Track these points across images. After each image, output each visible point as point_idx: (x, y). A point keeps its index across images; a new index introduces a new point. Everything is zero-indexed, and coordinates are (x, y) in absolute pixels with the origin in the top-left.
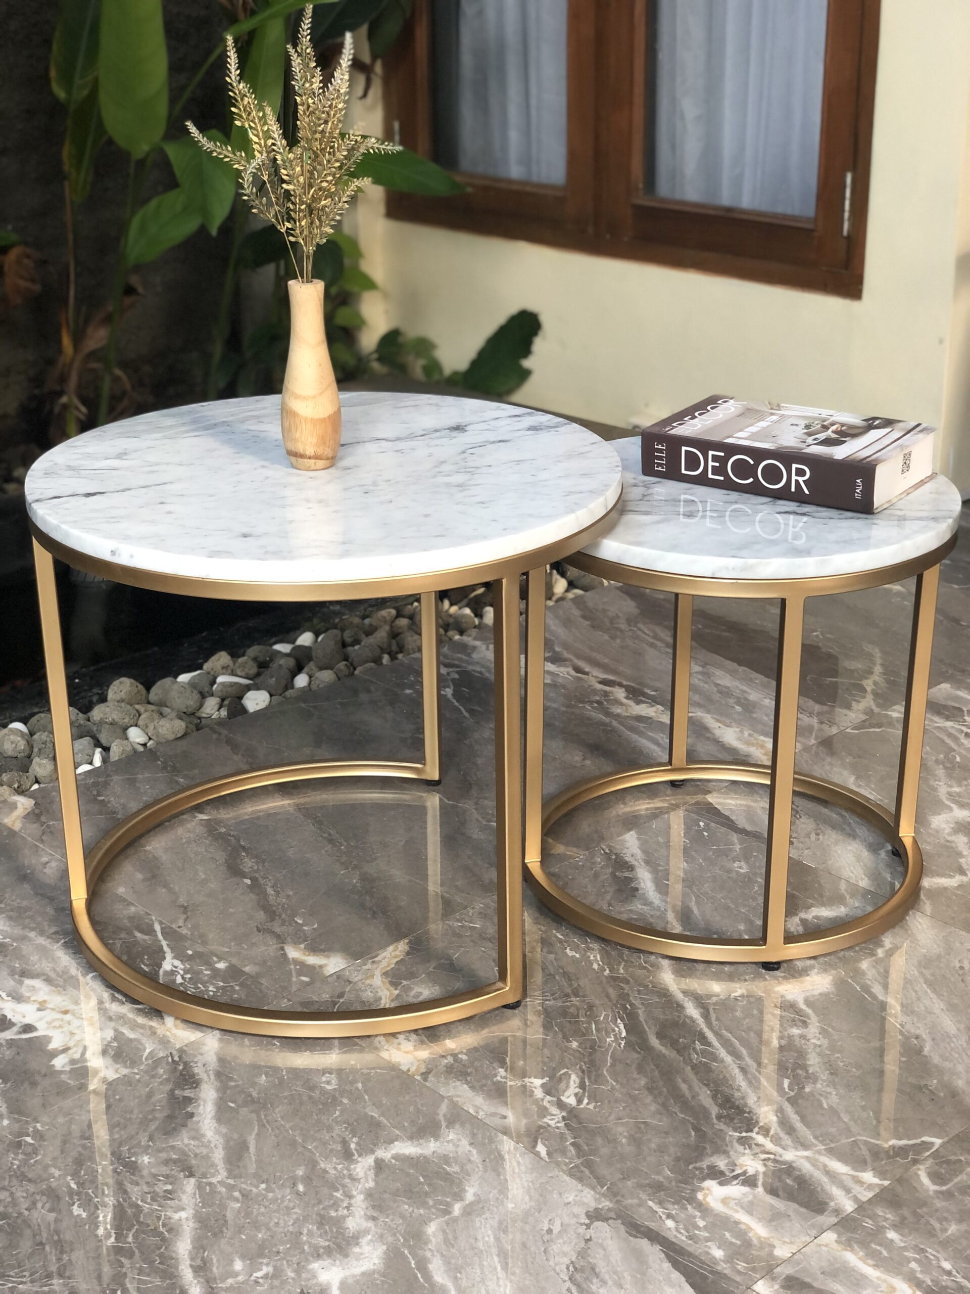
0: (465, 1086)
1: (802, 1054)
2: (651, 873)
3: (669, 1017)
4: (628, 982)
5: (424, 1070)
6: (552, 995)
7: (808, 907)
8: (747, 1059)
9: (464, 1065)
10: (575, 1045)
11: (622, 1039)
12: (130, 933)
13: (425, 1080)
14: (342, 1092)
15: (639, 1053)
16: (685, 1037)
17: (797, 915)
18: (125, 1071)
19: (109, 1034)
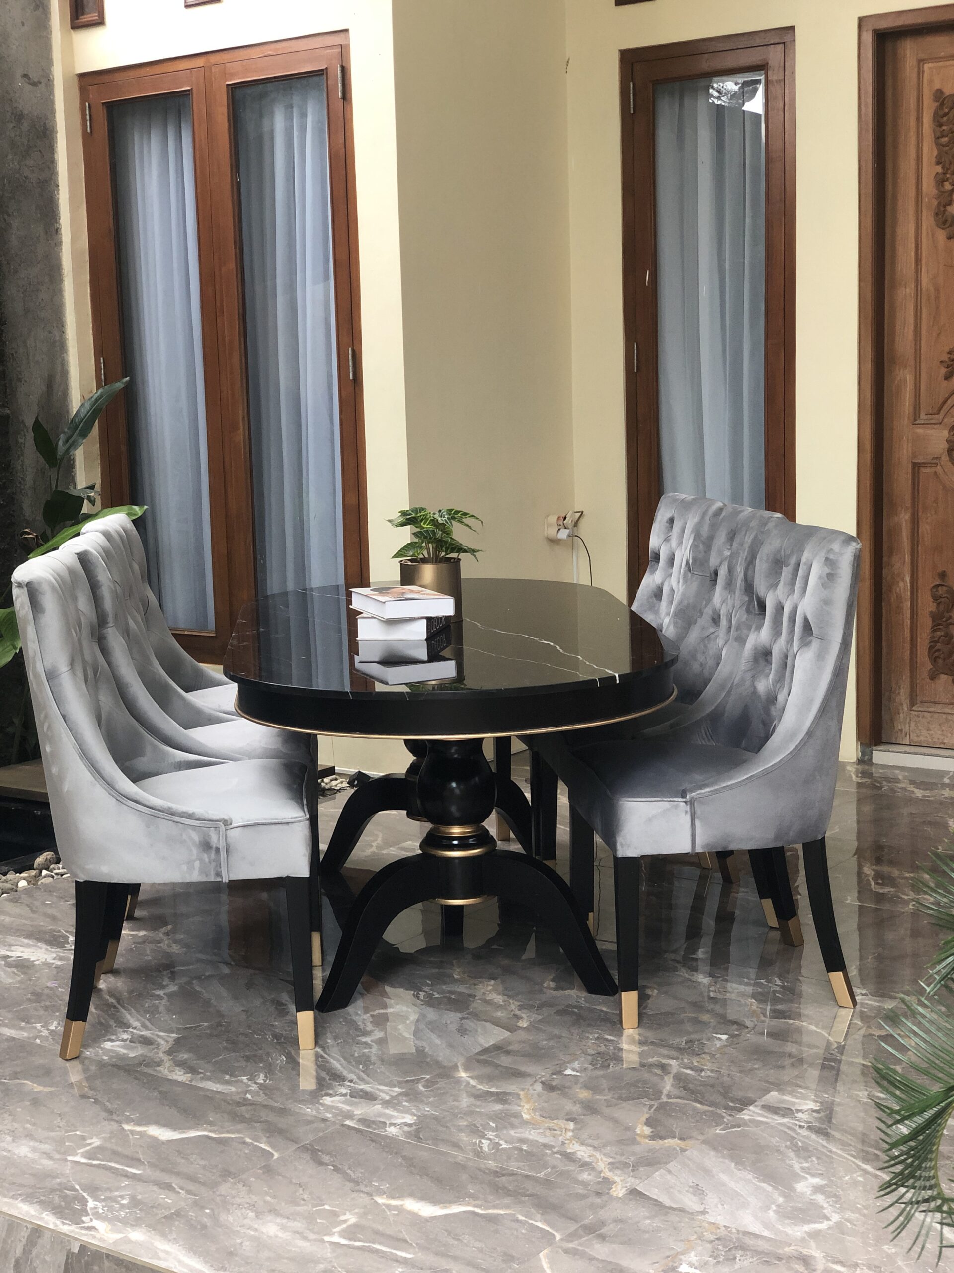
10: (261, 1065)
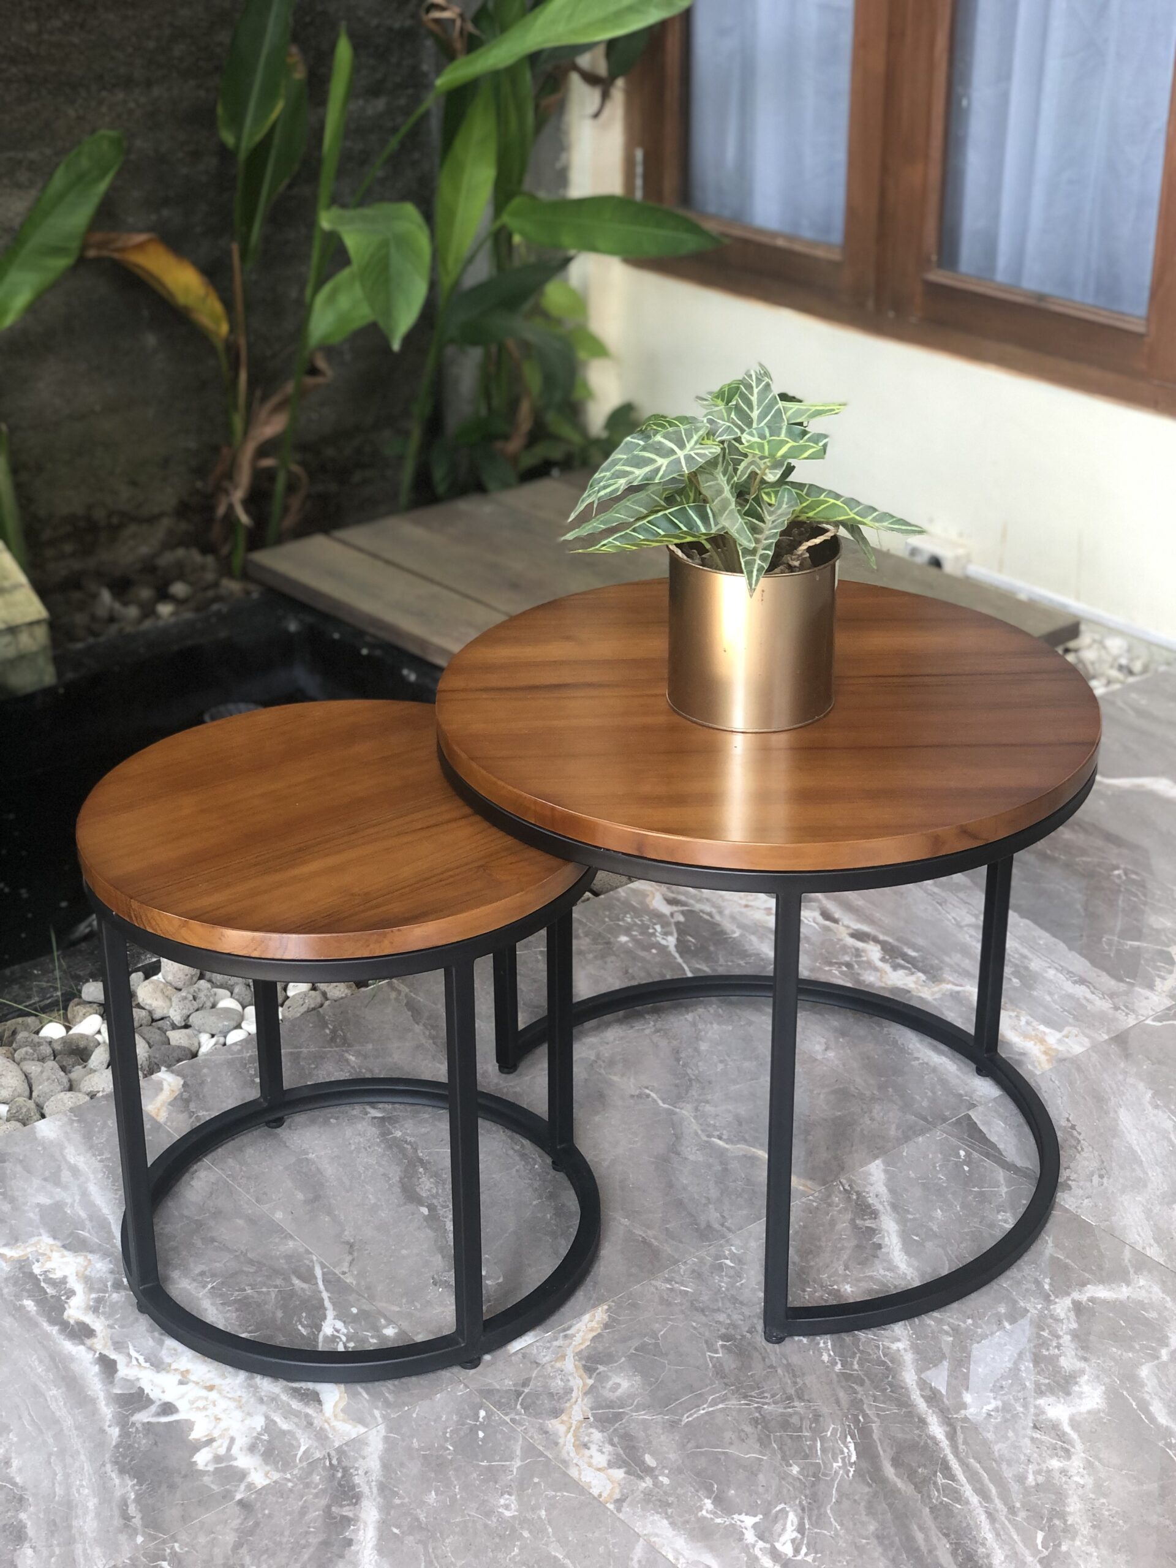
0: (665, 1522)
1: (1060, 1496)
2: (897, 1223)
3: (908, 1437)
4: (862, 1384)
5: (617, 1496)
6: (773, 1396)
7: (1083, 1284)
8: (997, 1501)
9: (665, 1493)
10: (795, 1469)
11: (851, 1465)
12: (287, 1279)
13: (619, 1510)
14: (524, 1521)
15: (870, 1486)
16: (925, 1466)
17: (1068, 1294)
18: (276, 1476)
19: (259, 1422)
